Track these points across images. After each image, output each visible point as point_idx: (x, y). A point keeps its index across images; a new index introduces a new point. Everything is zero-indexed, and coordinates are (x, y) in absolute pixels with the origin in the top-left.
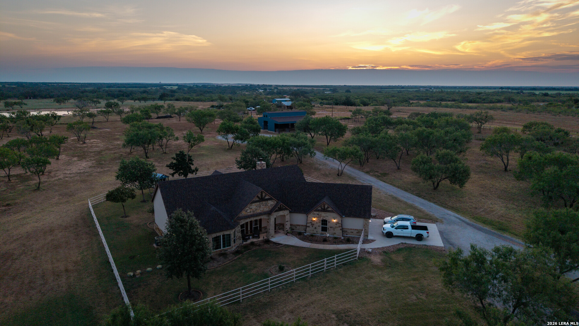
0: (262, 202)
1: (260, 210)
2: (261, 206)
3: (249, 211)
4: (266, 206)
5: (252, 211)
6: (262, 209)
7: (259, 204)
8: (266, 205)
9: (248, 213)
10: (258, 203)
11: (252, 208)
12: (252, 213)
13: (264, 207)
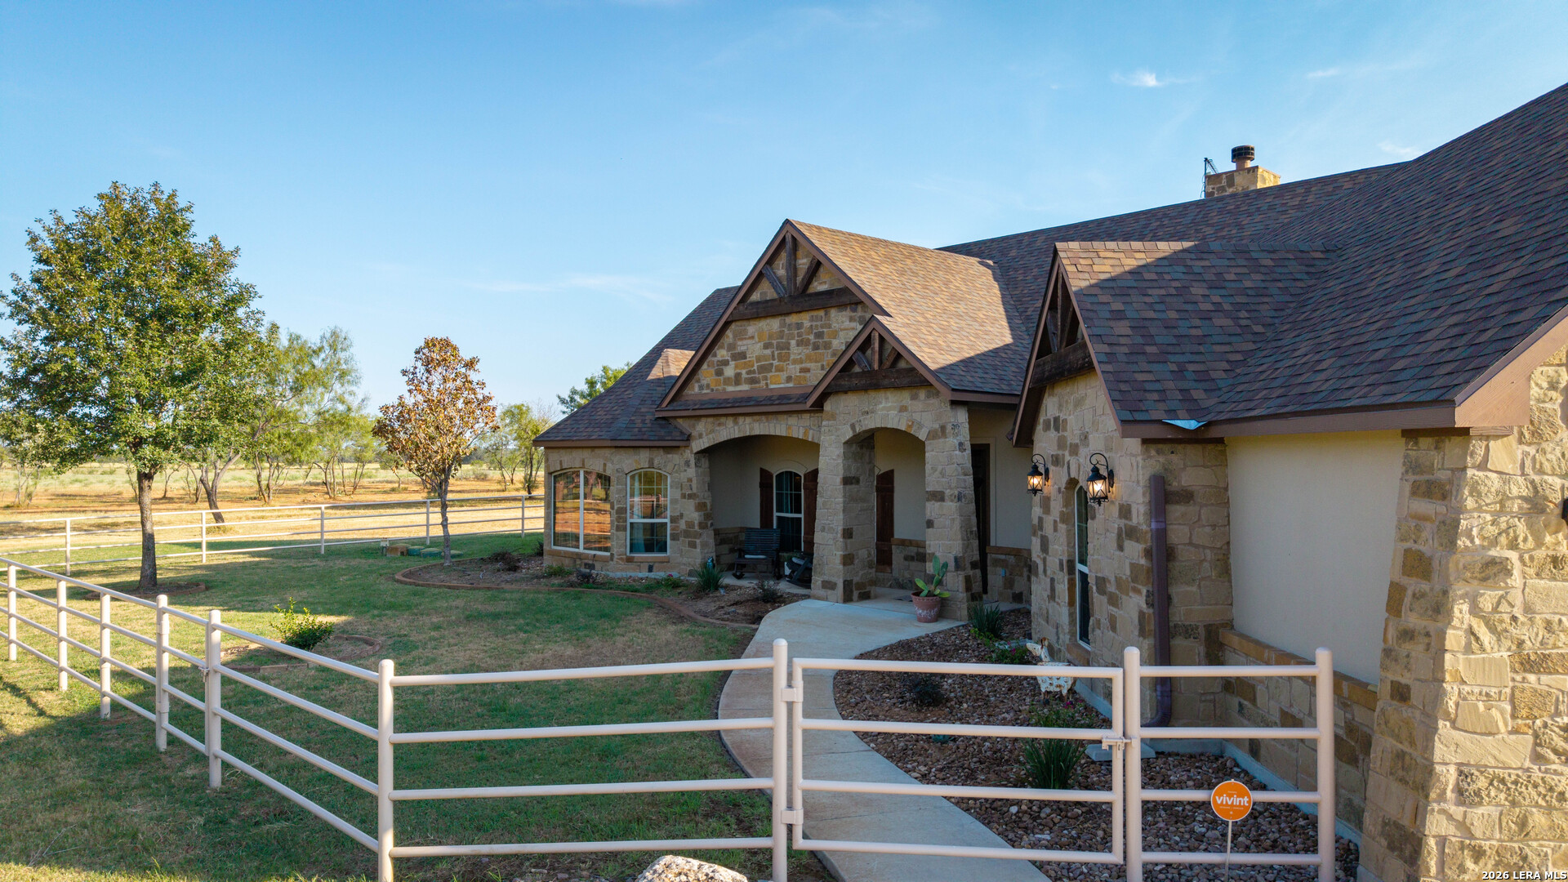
0: (793, 319)
1: (784, 375)
2: (787, 347)
3: (729, 371)
4: (816, 347)
5: (744, 372)
6: (794, 370)
7: (781, 335)
8: (819, 343)
9: (727, 381)
10: (774, 324)
11: (743, 355)
12: (745, 387)
13: (809, 358)
